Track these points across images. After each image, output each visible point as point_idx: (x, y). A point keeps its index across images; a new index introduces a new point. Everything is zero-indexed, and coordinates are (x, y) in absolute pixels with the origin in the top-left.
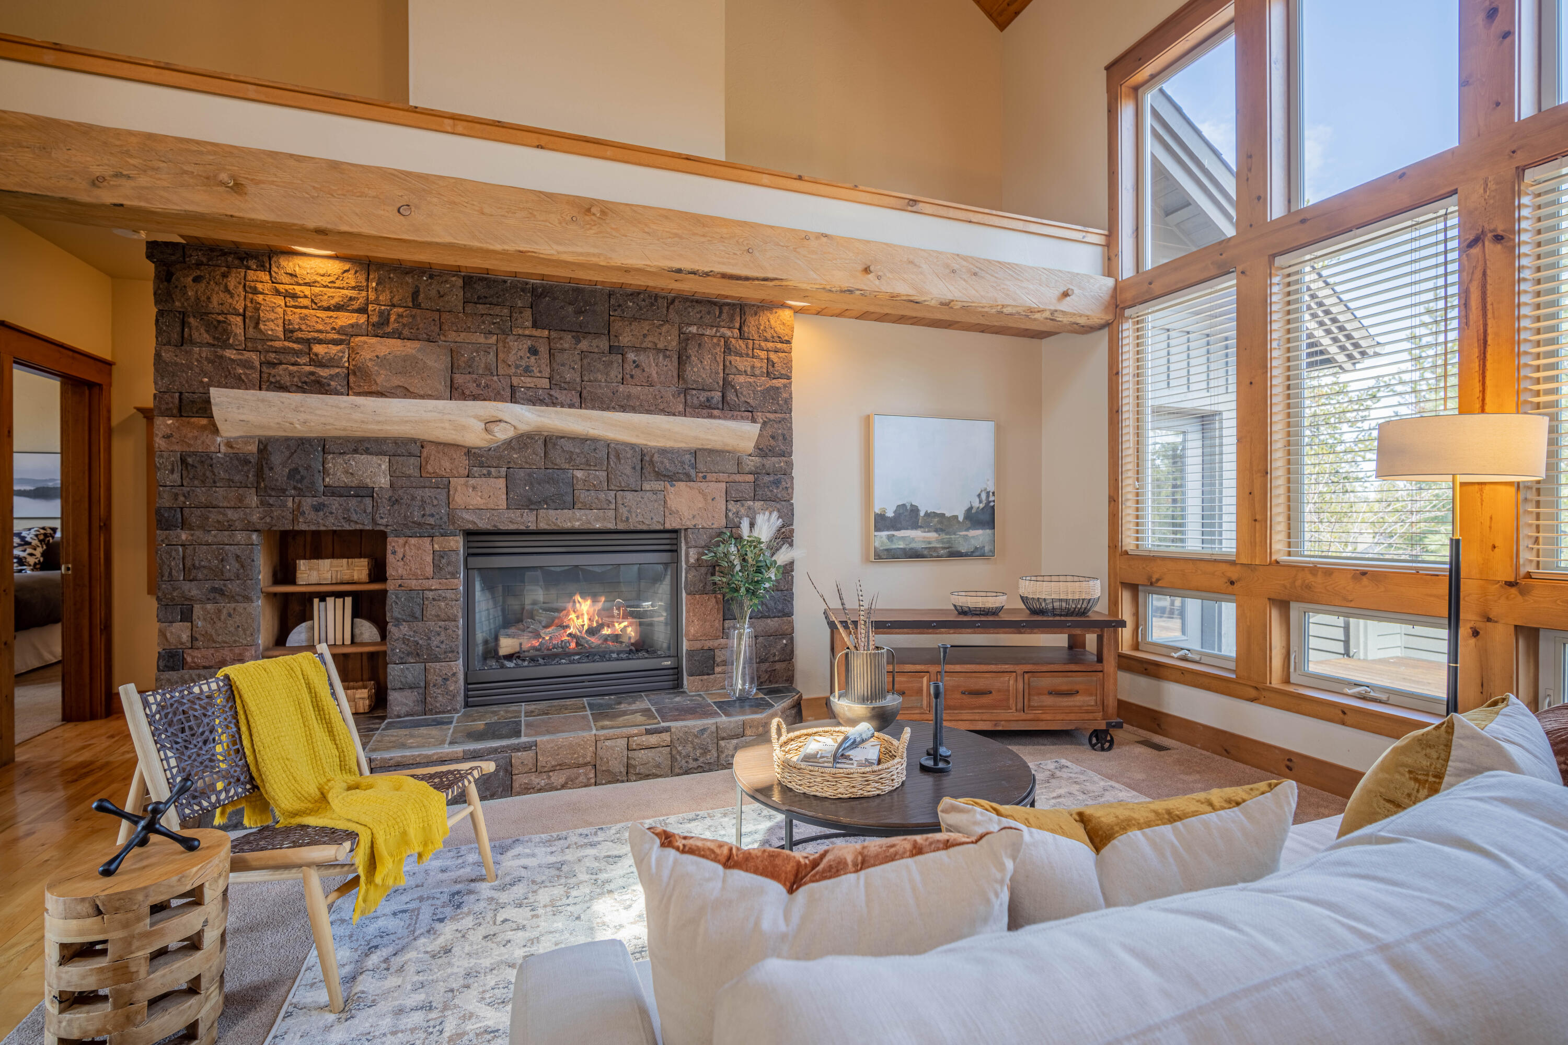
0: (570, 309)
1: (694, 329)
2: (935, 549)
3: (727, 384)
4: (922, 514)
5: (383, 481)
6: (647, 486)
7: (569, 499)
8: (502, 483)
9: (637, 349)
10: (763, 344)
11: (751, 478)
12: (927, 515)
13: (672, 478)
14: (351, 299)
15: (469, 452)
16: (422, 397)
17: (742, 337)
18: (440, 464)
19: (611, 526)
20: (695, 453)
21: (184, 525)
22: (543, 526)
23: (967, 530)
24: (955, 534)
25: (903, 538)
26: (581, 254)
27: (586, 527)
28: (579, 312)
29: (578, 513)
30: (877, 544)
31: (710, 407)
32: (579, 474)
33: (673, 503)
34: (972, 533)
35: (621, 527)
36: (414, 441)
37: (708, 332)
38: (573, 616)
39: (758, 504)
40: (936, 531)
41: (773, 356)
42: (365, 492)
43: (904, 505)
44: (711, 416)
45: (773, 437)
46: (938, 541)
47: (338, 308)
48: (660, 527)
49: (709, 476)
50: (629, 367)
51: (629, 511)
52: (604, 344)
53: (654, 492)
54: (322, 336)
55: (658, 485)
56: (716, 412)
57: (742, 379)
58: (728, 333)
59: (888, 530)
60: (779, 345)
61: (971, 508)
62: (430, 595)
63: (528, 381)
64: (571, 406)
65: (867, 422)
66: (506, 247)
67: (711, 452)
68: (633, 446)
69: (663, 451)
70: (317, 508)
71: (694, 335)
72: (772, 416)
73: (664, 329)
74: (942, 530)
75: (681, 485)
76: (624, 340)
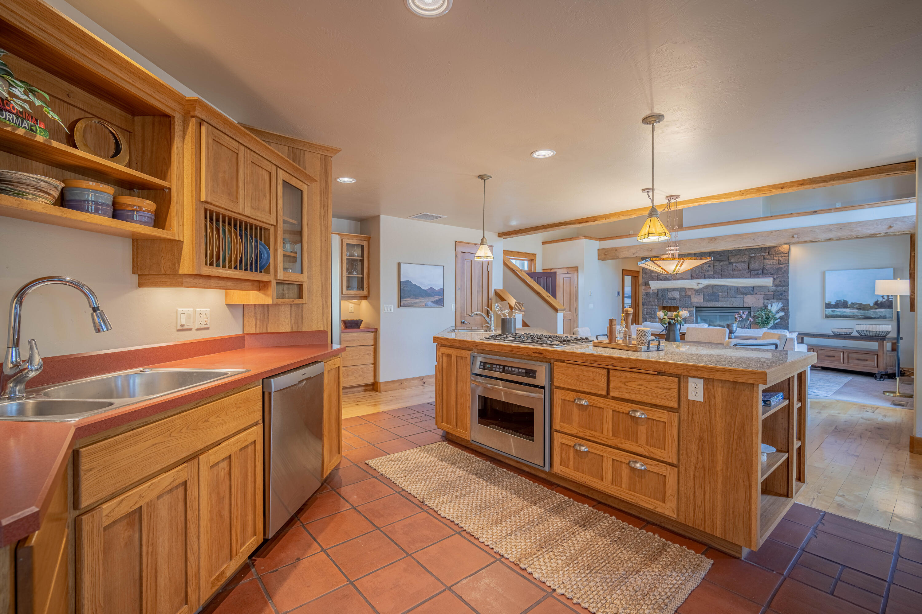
0: (718, 256)
1: (753, 255)
2: (856, 315)
3: (763, 269)
4: (849, 303)
5: (678, 296)
6: (738, 296)
7: (718, 299)
8: (702, 296)
9: (736, 262)
10: (777, 255)
11: (772, 293)
12: (852, 303)
13: (746, 294)
15: (695, 290)
16: (686, 279)
17: (769, 254)
18: (689, 293)
19: (729, 306)
20: (753, 287)
21: (646, 305)
22: (711, 306)
23: (876, 309)
24: (868, 310)
25: (839, 311)
27: (722, 306)
28: (720, 256)
29: (720, 303)
30: (826, 313)
31: (758, 275)
32: (720, 294)
33: (746, 300)
34: (878, 310)
35: (731, 306)
36: (684, 288)
37: (758, 255)
39: (775, 300)
40: (857, 309)
41: (780, 258)
42: (675, 299)
43: (840, 300)
44: (759, 277)
45: (780, 281)
46: (857, 312)
48: (742, 306)
49: (758, 293)
50: (734, 267)
51: (733, 303)
52: (727, 262)
53: (741, 298)
55: (742, 296)
56: (760, 276)
57: (768, 266)
58: (764, 254)
59: (832, 308)
60: (783, 255)
61: (878, 301)
62: (687, 320)
63: (708, 273)
64: (719, 278)
65: (824, 274)
67: (759, 286)
68: (734, 287)
69: (743, 287)
70: (666, 302)
71: (753, 256)
72: (779, 275)
73: (744, 256)
74: (860, 309)
75: (749, 296)
76: (733, 260)
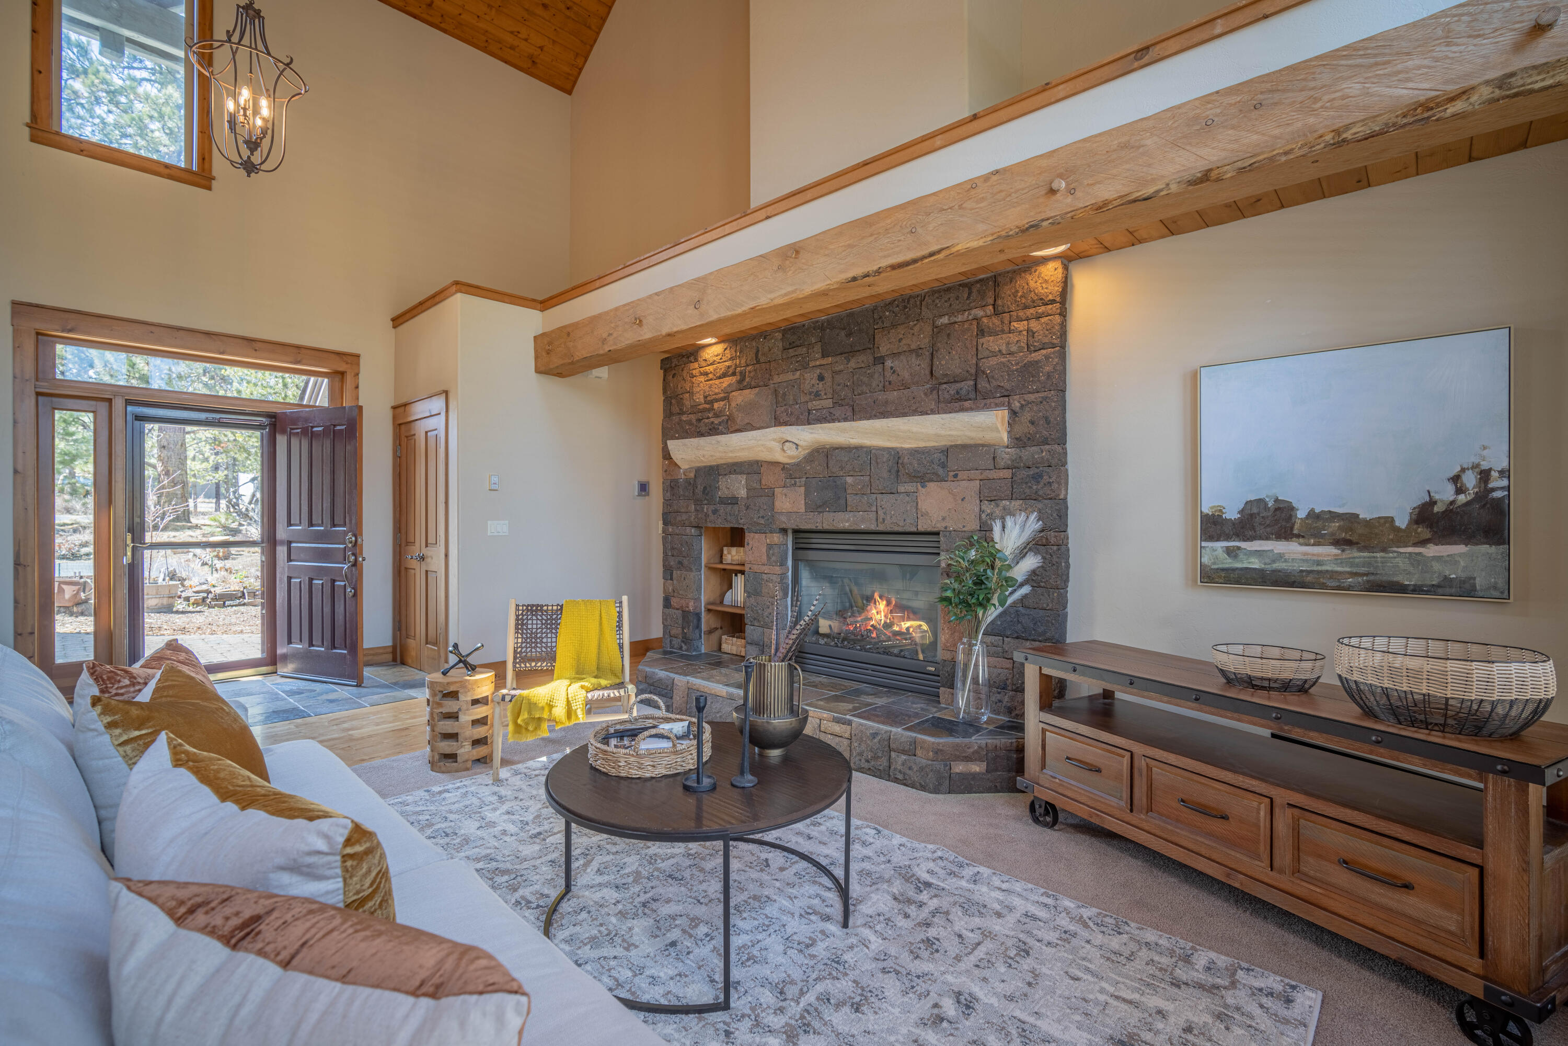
1: (945, 320)
2: (1332, 574)
3: (978, 372)
4: (1301, 514)
5: (743, 493)
6: (901, 489)
7: (842, 502)
8: (803, 489)
9: (895, 355)
10: (1021, 314)
11: (1007, 473)
12: (1312, 515)
13: (922, 478)
14: (729, 367)
15: (784, 467)
16: (759, 429)
17: (997, 313)
18: (769, 479)
19: (873, 527)
20: (946, 451)
21: (670, 522)
22: (826, 526)
23: (1423, 543)
24: (1384, 550)
25: (1258, 553)
26: (786, 295)
27: (854, 527)
28: (849, 335)
29: (847, 515)
30: (1205, 560)
31: (960, 400)
32: (849, 480)
33: (924, 505)
34: (1432, 550)
35: (881, 528)
36: (754, 461)
37: (960, 318)
38: (874, 611)
39: (1017, 504)
40: (1337, 543)
41: (1034, 325)
42: (734, 501)
43: (1260, 501)
44: (962, 409)
45: (1032, 423)
46: (1336, 560)
47: (724, 375)
48: (914, 529)
49: (961, 475)
50: (888, 374)
51: (885, 513)
52: (868, 358)
53: (907, 494)
54: (717, 397)
55: (910, 487)
56: (967, 404)
57: (993, 361)
58: (979, 313)
59: (1228, 538)
60: (1041, 309)
61: (1433, 503)
62: (765, 577)
63: (816, 404)
64: (846, 420)
65: (1195, 379)
66: (744, 309)
67: (964, 447)
68: (888, 449)
69: (915, 452)
70: (715, 512)
71: (946, 325)
72: (1031, 397)
73: (916, 329)
74: (1349, 543)
75: (932, 486)
76: (884, 349)
